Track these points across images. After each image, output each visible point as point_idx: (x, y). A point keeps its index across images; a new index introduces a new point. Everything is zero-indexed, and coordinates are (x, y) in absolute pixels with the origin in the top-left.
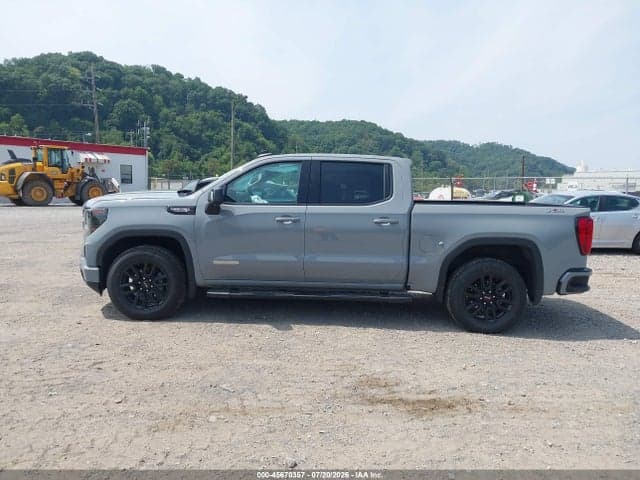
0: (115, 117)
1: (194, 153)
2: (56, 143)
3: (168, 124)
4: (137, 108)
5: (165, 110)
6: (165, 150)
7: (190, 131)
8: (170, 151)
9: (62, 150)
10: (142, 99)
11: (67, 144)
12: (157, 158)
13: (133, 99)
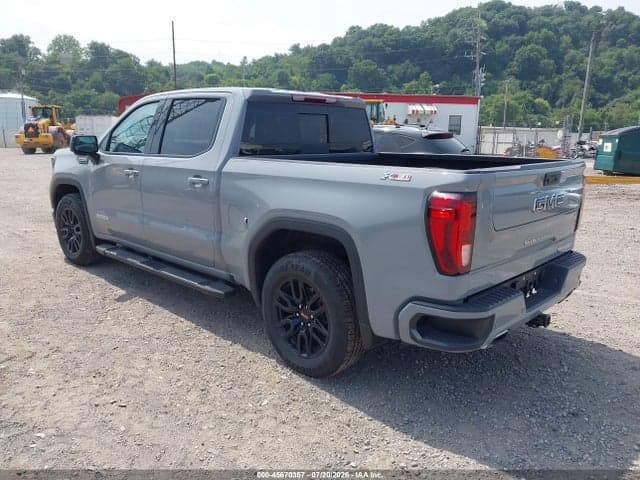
0: (514, 66)
1: (600, 99)
2: (372, 97)
3: (573, 67)
4: (540, 53)
5: (572, 52)
6: (566, 97)
7: (600, 74)
8: (570, 98)
9: (379, 103)
10: (547, 42)
11: (379, 97)
12: (553, 106)
13: (536, 44)
